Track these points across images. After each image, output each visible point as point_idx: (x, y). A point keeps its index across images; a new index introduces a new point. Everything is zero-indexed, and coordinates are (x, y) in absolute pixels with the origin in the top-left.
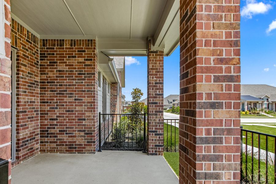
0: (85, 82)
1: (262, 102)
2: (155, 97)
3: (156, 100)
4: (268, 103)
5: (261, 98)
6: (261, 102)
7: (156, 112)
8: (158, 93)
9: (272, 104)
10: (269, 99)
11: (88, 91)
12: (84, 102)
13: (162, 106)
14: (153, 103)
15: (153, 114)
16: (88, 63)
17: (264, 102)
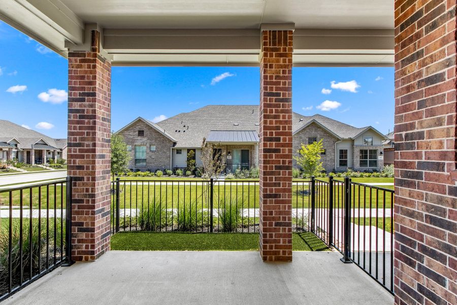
1: (9, 149)
4: (16, 150)
5: (6, 143)
6: (7, 149)
9: (22, 152)
10: (18, 144)
17: (12, 148)
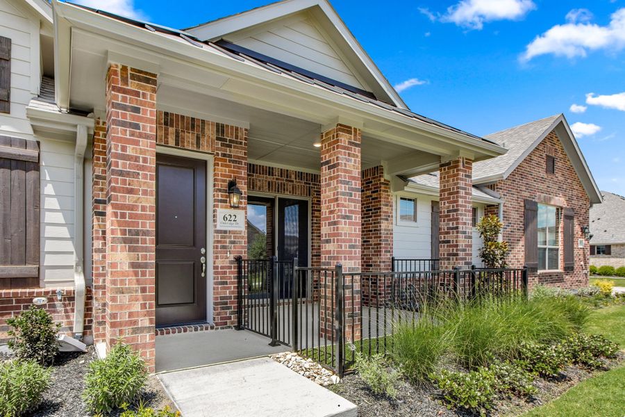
0: (372, 220)
2: (448, 233)
3: (448, 237)
7: (449, 255)
8: (451, 226)
11: (375, 230)
12: (371, 245)
13: (457, 246)
14: (444, 242)
15: (444, 259)
16: (374, 195)
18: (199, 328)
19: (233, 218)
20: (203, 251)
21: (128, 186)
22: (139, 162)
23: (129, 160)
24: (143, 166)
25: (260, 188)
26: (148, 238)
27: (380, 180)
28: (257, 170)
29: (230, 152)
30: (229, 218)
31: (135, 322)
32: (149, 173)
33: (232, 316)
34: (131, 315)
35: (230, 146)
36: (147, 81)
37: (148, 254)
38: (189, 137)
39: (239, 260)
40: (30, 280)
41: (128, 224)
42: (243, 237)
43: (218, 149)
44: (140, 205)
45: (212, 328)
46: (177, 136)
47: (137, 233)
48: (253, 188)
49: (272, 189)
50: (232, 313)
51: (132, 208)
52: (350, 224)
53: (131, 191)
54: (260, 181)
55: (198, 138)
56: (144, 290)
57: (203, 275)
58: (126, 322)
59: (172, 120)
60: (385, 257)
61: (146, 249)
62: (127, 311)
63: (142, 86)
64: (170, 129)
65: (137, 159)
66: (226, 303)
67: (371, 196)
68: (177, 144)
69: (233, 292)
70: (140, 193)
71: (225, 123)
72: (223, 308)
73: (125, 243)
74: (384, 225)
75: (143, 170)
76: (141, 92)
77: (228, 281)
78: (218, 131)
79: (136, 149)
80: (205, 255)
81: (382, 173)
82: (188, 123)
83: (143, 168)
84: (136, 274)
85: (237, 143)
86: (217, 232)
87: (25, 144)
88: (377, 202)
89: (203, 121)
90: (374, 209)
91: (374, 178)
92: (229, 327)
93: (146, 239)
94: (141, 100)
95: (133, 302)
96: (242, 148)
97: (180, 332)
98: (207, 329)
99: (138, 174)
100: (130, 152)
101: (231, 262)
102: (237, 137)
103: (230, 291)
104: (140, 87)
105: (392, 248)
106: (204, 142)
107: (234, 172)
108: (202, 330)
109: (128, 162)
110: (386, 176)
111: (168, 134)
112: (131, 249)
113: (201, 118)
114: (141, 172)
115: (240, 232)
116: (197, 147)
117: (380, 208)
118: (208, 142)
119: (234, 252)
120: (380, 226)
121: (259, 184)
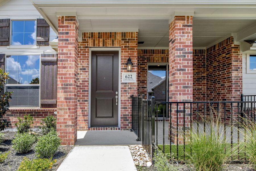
0: (226, 72)
11: (228, 78)
12: (226, 87)
18: (113, 129)
19: (130, 77)
20: (117, 93)
21: (64, 66)
22: (68, 55)
23: (64, 55)
24: (70, 56)
25: (157, 61)
26: (71, 87)
27: (231, 46)
28: (155, 52)
29: (128, 45)
30: (128, 76)
31: (66, 123)
32: (72, 59)
33: (129, 124)
34: (64, 119)
35: (128, 42)
36: (71, 20)
37: (71, 93)
38: (109, 41)
39: (132, 97)
40: (54, 105)
41: (64, 81)
42: (135, 86)
43: (122, 44)
44: (68, 73)
45: (119, 129)
46: (104, 42)
47: (67, 85)
48: (153, 61)
49: (164, 61)
50: (129, 123)
51: (65, 74)
52: (183, 74)
53: (65, 68)
54: (157, 57)
55: (113, 41)
56: (69, 109)
57: (117, 104)
58: (63, 122)
59: (101, 35)
60: (235, 94)
61: (70, 92)
62: (63, 118)
63: (70, 23)
64: (101, 39)
65: (67, 54)
66: (126, 118)
67: (226, 57)
68: (103, 45)
69: (130, 113)
70: (68, 68)
71: (126, 31)
72: (124, 120)
73: (63, 89)
74: (234, 74)
75: (70, 58)
76: (69, 25)
77: (127, 107)
78: (122, 36)
79: (67, 50)
80: (118, 95)
81: (233, 41)
82: (108, 35)
83: (69, 57)
84: (67, 102)
85: (132, 40)
86: (122, 84)
87: (53, 56)
88: (229, 60)
89: (115, 33)
90: (228, 65)
91: (227, 45)
92: (128, 129)
93: (70, 87)
94: (69, 29)
95: (65, 114)
96: (135, 42)
97: (104, 129)
98: (116, 129)
99: (68, 60)
100: (65, 51)
101: (129, 98)
102: (132, 37)
103: (128, 112)
104: (68, 23)
105: (241, 88)
106: (116, 42)
107: (130, 54)
108: (114, 129)
109: (64, 56)
110: (236, 43)
111: (99, 42)
112: (65, 92)
113: (114, 32)
114: (69, 59)
115: (134, 83)
116: (112, 45)
117: (231, 64)
118: (117, 42)
119: (130, 93)
120: (231, 75)
121: (156, 59)
